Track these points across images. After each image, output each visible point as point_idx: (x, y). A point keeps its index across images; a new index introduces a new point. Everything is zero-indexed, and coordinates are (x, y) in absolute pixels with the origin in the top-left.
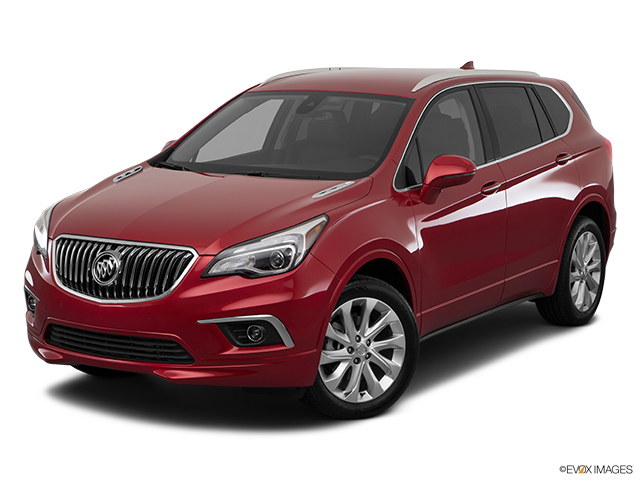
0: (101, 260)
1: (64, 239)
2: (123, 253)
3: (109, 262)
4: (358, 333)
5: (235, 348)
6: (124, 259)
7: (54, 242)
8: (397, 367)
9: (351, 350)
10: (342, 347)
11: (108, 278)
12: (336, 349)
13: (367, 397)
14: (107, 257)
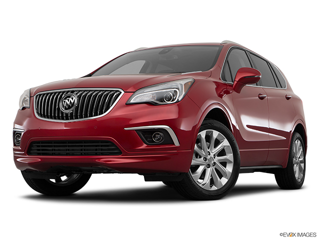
0: (65, 99)
1: (40, 95)
2: (78, 94)
3: (70, 99)
4: (209, 150)
5: (145, 145)
6: (79, 97)
7: (35, 97)
8: (230, 172)
9: (205, 159)
10: (200, 157)
11: (69, 107)
12: (197, 158)
13: (214, 188)
14: (69, 97)
